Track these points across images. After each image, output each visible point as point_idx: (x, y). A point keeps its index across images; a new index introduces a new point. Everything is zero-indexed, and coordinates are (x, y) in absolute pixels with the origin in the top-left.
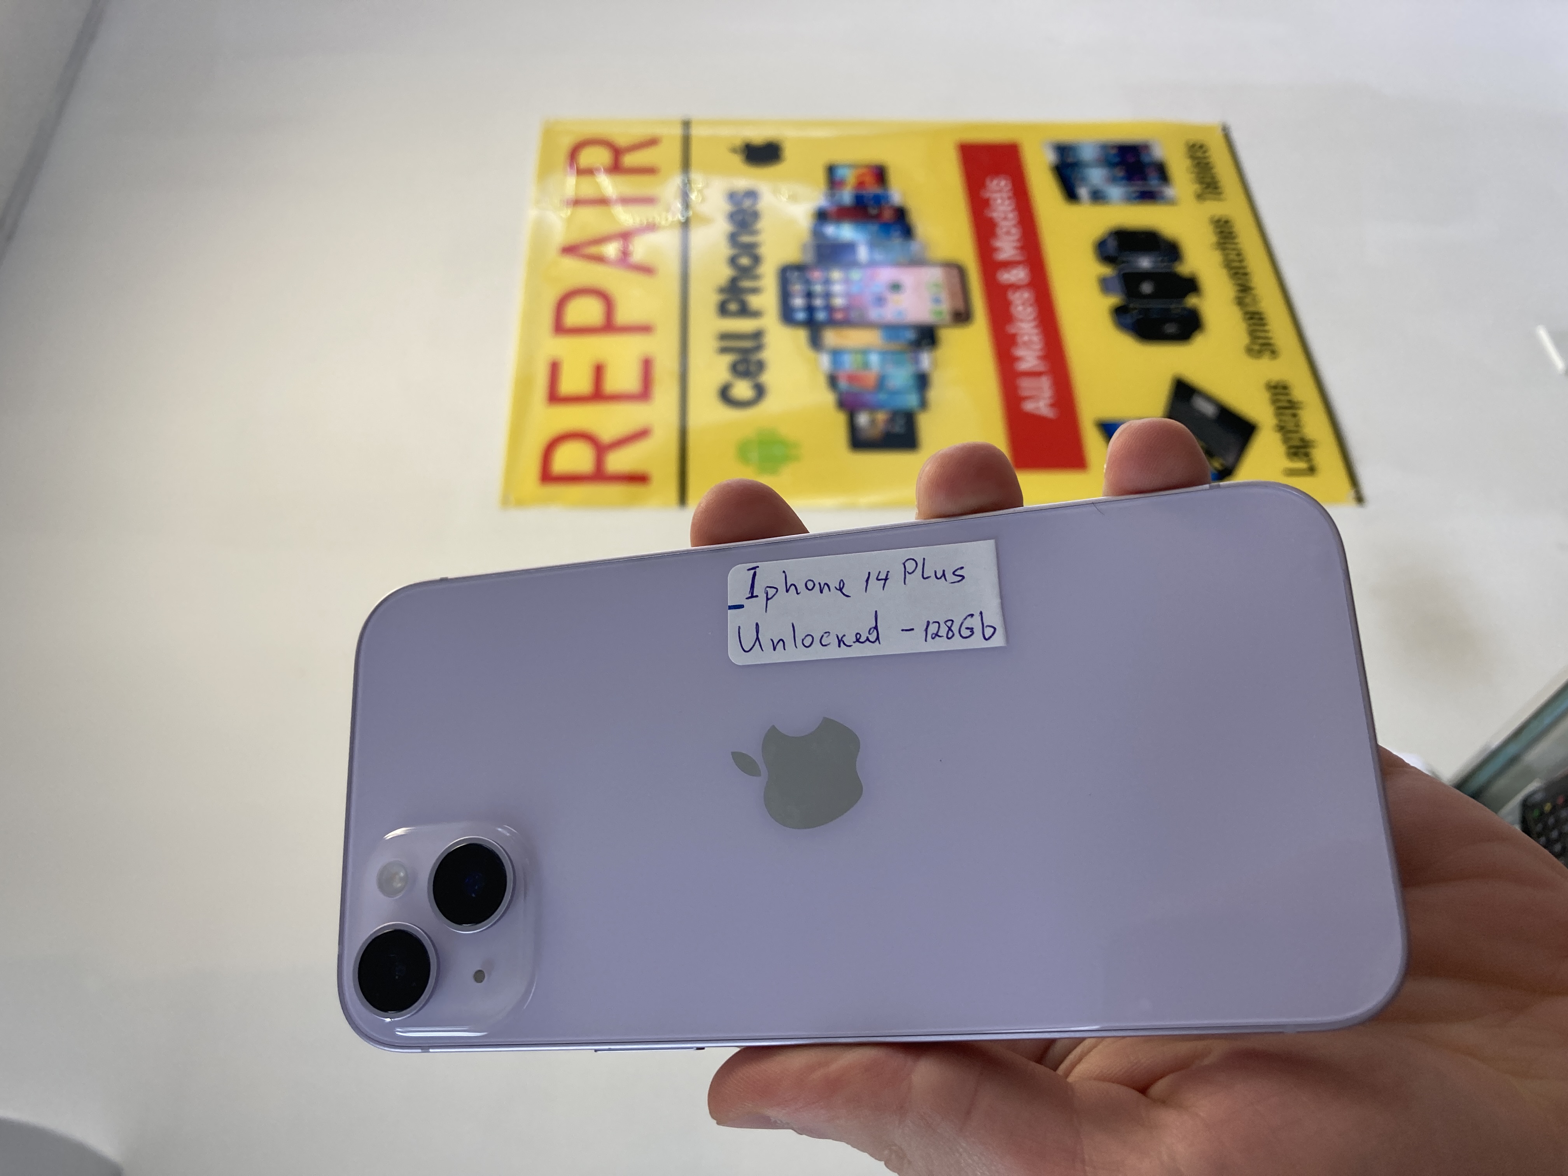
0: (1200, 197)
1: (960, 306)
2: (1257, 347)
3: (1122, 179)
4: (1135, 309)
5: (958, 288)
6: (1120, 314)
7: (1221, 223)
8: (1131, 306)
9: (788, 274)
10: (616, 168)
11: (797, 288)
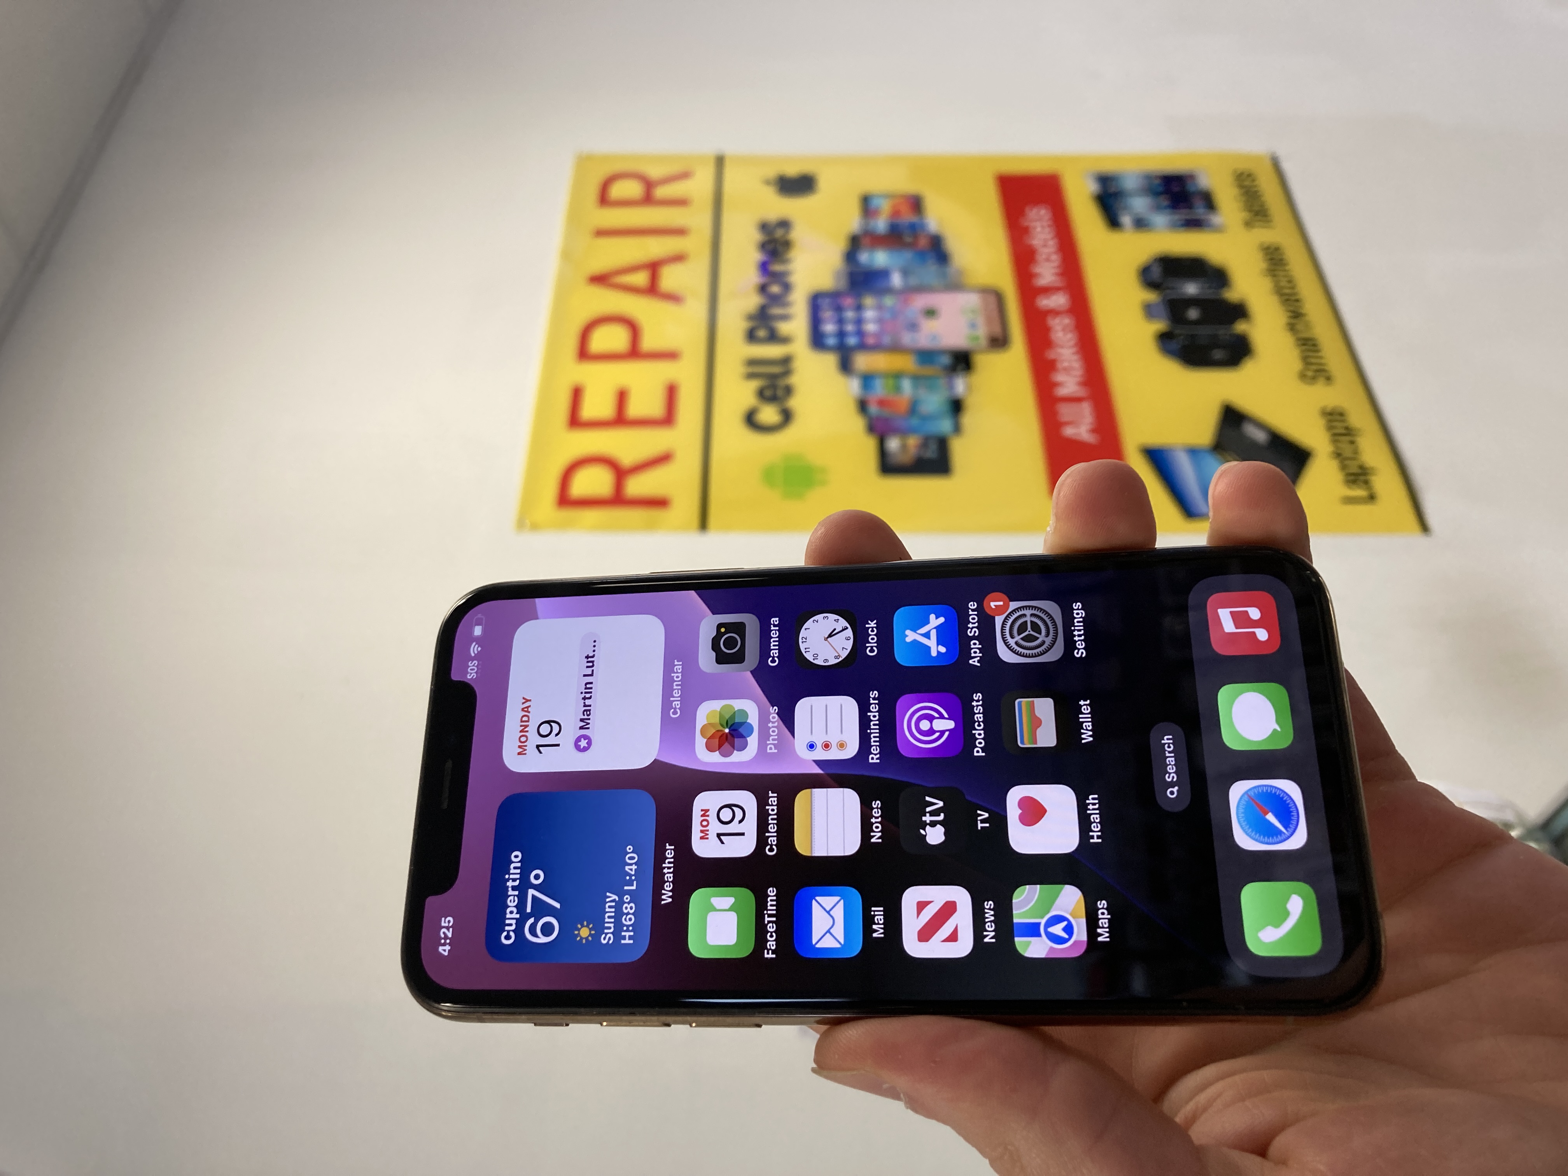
0: (1249, 224)
1: (997, 331)
2: (1310, 374)
3: (1168, 207)
4: (1180, 335)
5: (995, 313)
6: (1165, 340)
7: (1271, 250)
8: (1177, 332)
9: (820, 301)
10: (647, 200)
11: (828, 314)
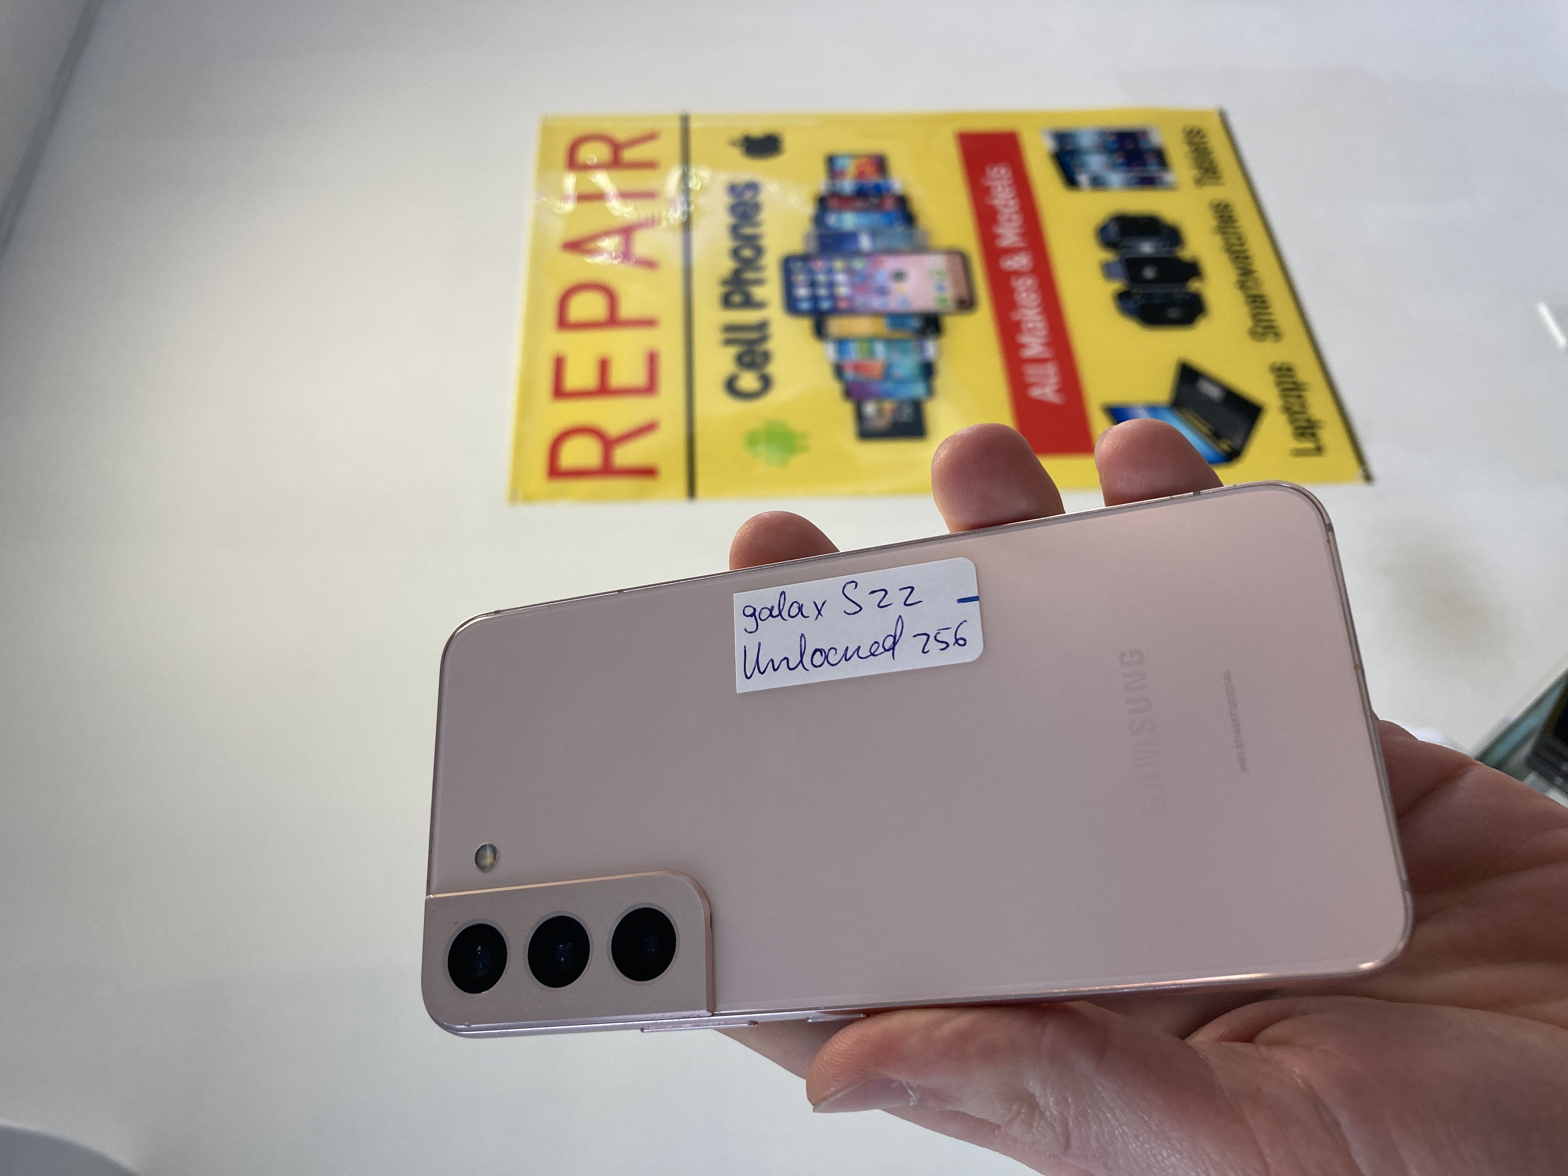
0: (1199, 182)
1: (964, 292)
2: (1260, 330)
3: (1122, 164)
4: (1139, 294)
5: (961, 274)
6: (1123, 299)
7: (1221, 207)
8: (1134, 291)
9: (791, 265)
10: (615, 163)
11: (800, 278)
